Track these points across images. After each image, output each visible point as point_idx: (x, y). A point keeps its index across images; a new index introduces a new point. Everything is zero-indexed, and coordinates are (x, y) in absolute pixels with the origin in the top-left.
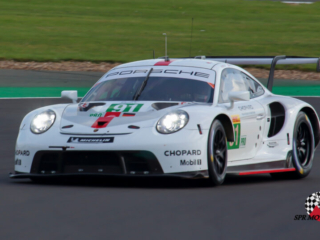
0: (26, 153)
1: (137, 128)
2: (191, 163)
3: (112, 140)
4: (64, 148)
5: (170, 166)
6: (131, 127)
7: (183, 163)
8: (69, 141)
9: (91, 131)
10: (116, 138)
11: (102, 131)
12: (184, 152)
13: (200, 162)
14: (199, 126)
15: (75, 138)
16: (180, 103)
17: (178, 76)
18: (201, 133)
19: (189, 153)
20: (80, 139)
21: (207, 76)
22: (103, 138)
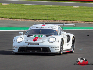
0: (17, 47)
1: (44, 41)
2: (57, 50)
3: (39, 44)
4: (27, 46)
5: (53, 50)
6: (42, 41)
7: (55, 50)
8: (28, 44)
9: (33, 42)
10: (40, 44)
11: (36, 42)
12: (56, 47)
13: (59, 49)
14: (58, 41)
16: (51, 35)
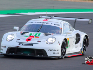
1: (40, 42)
2: (56, 54)
3: (32, 45)
4: (18, 47)
5: (50, 54)
6: (38, 41)
7: (54, 53)
8: (19, 45)
9: (26, 42)
10: (34, 45)
11: (29, 42)
12: (54, 50)
14: (59, 42)
15: (21, 44)
16: (52, 34)
17: (50, 25)
18: (59, 44)
19: (56, 51)
20: (23, 44)
21: (59, 25)
22: (30, 45)
